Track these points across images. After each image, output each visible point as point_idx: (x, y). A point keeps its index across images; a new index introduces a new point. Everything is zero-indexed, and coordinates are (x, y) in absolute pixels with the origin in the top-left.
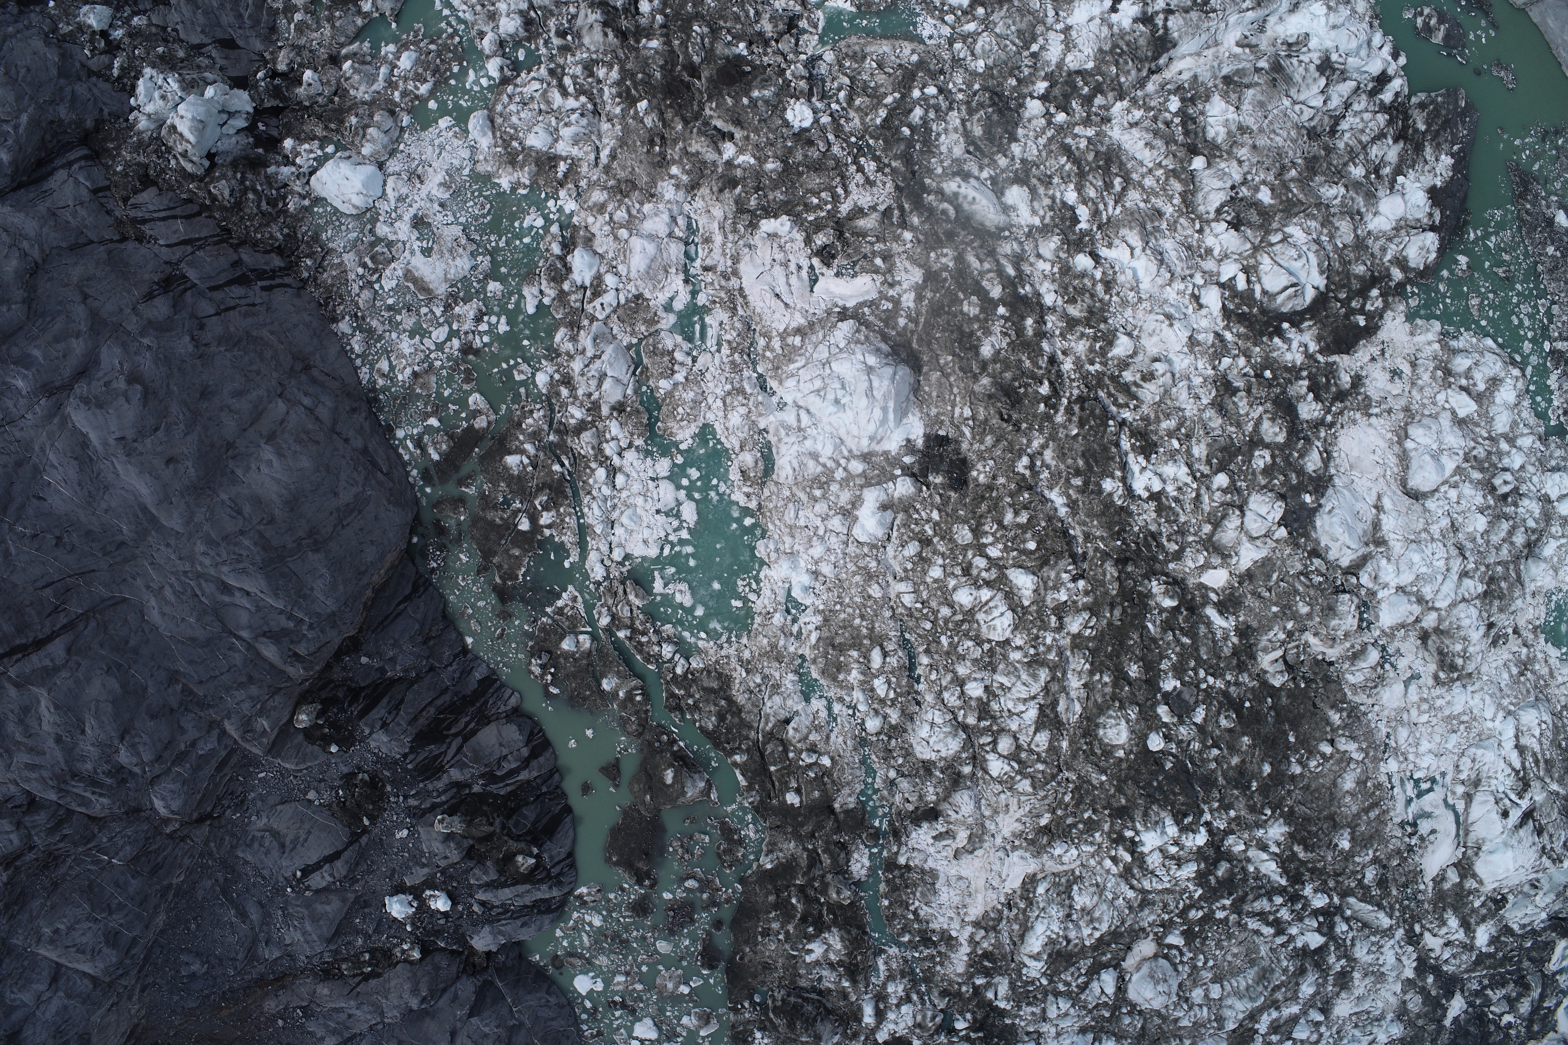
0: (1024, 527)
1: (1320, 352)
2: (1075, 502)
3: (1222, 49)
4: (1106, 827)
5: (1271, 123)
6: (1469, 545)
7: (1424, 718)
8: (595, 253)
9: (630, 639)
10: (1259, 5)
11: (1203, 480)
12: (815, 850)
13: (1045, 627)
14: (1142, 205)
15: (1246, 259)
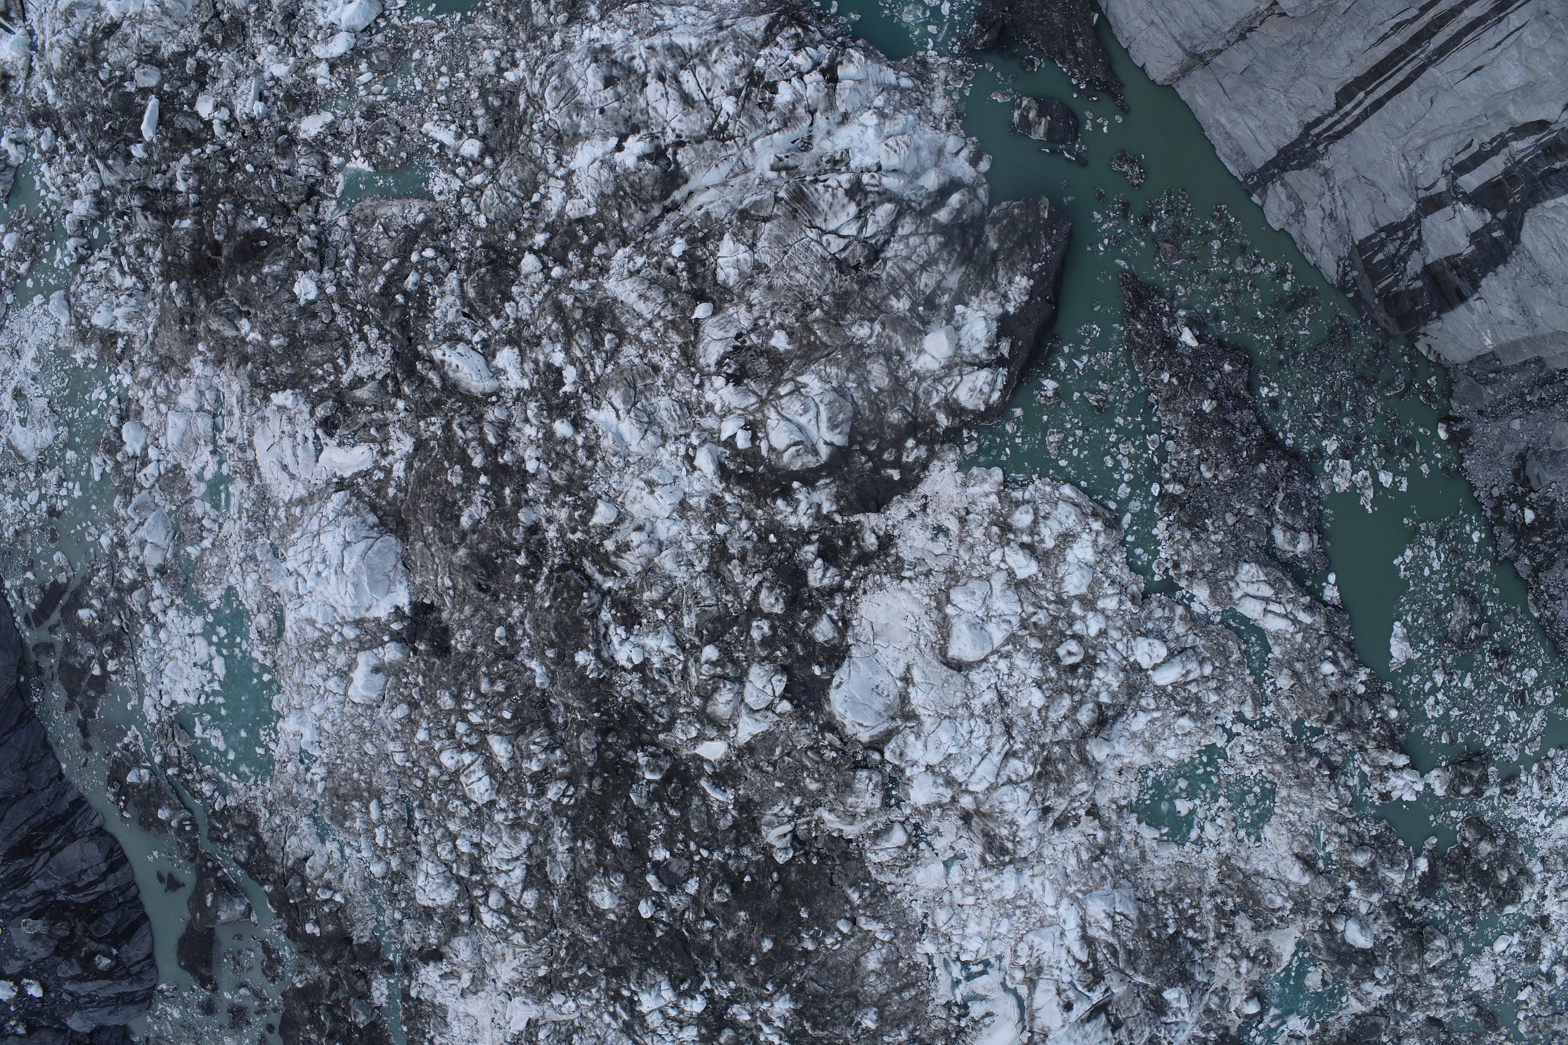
0: (503, 696)
1: (840, 512)
2: (553, 672)
3: (752, 176)
4: (603, 984)
5: (790, 259)
6: (1021, 722)
7: (970, 900)
8: (143, 426)
9: (178, 776)
10: (785, 125)
11: (690, 651)
12: (338, 975)
13: (523, 793)
14: (637, 361)
15: (752, 413)
